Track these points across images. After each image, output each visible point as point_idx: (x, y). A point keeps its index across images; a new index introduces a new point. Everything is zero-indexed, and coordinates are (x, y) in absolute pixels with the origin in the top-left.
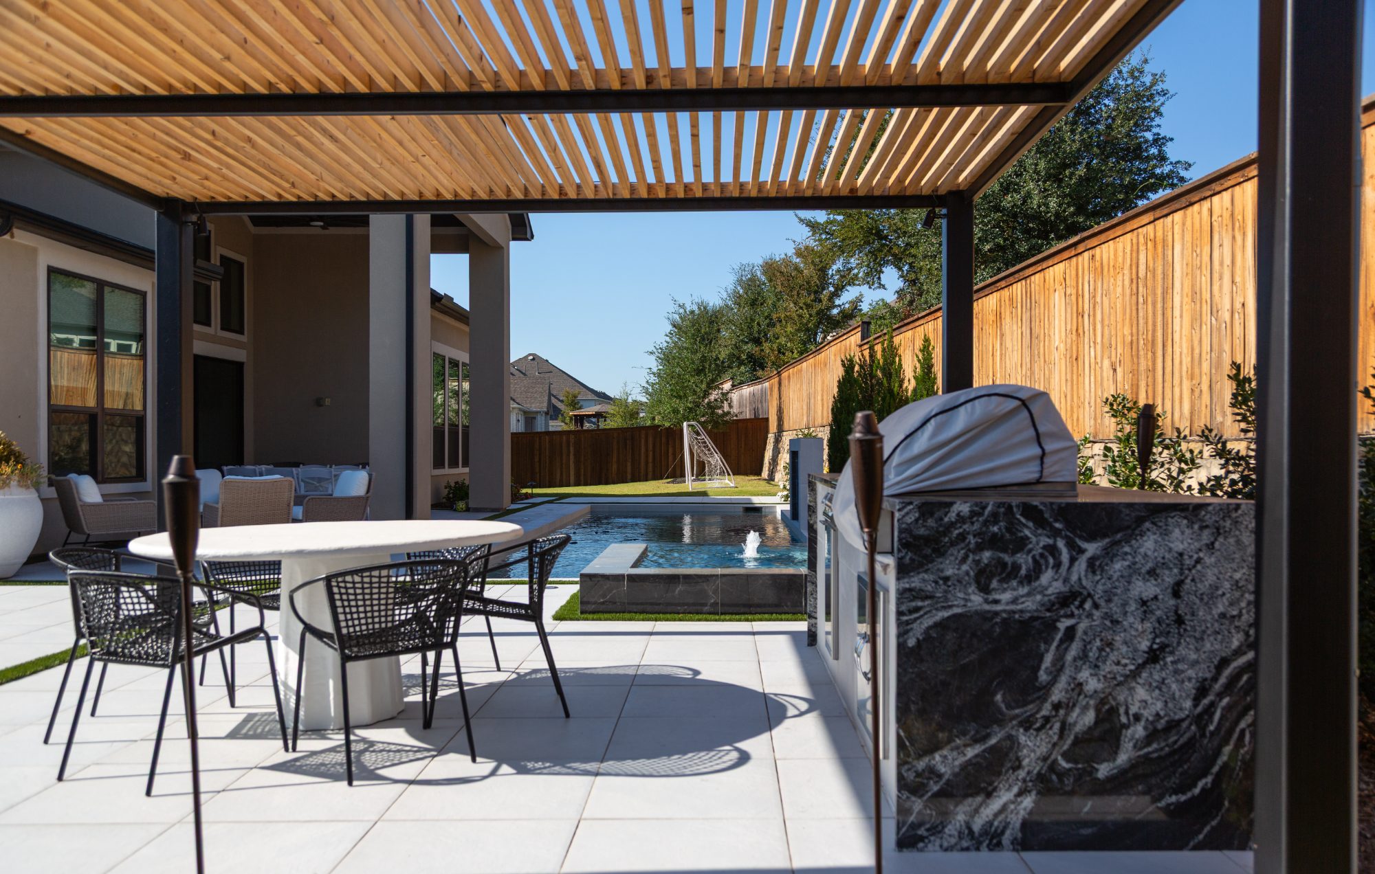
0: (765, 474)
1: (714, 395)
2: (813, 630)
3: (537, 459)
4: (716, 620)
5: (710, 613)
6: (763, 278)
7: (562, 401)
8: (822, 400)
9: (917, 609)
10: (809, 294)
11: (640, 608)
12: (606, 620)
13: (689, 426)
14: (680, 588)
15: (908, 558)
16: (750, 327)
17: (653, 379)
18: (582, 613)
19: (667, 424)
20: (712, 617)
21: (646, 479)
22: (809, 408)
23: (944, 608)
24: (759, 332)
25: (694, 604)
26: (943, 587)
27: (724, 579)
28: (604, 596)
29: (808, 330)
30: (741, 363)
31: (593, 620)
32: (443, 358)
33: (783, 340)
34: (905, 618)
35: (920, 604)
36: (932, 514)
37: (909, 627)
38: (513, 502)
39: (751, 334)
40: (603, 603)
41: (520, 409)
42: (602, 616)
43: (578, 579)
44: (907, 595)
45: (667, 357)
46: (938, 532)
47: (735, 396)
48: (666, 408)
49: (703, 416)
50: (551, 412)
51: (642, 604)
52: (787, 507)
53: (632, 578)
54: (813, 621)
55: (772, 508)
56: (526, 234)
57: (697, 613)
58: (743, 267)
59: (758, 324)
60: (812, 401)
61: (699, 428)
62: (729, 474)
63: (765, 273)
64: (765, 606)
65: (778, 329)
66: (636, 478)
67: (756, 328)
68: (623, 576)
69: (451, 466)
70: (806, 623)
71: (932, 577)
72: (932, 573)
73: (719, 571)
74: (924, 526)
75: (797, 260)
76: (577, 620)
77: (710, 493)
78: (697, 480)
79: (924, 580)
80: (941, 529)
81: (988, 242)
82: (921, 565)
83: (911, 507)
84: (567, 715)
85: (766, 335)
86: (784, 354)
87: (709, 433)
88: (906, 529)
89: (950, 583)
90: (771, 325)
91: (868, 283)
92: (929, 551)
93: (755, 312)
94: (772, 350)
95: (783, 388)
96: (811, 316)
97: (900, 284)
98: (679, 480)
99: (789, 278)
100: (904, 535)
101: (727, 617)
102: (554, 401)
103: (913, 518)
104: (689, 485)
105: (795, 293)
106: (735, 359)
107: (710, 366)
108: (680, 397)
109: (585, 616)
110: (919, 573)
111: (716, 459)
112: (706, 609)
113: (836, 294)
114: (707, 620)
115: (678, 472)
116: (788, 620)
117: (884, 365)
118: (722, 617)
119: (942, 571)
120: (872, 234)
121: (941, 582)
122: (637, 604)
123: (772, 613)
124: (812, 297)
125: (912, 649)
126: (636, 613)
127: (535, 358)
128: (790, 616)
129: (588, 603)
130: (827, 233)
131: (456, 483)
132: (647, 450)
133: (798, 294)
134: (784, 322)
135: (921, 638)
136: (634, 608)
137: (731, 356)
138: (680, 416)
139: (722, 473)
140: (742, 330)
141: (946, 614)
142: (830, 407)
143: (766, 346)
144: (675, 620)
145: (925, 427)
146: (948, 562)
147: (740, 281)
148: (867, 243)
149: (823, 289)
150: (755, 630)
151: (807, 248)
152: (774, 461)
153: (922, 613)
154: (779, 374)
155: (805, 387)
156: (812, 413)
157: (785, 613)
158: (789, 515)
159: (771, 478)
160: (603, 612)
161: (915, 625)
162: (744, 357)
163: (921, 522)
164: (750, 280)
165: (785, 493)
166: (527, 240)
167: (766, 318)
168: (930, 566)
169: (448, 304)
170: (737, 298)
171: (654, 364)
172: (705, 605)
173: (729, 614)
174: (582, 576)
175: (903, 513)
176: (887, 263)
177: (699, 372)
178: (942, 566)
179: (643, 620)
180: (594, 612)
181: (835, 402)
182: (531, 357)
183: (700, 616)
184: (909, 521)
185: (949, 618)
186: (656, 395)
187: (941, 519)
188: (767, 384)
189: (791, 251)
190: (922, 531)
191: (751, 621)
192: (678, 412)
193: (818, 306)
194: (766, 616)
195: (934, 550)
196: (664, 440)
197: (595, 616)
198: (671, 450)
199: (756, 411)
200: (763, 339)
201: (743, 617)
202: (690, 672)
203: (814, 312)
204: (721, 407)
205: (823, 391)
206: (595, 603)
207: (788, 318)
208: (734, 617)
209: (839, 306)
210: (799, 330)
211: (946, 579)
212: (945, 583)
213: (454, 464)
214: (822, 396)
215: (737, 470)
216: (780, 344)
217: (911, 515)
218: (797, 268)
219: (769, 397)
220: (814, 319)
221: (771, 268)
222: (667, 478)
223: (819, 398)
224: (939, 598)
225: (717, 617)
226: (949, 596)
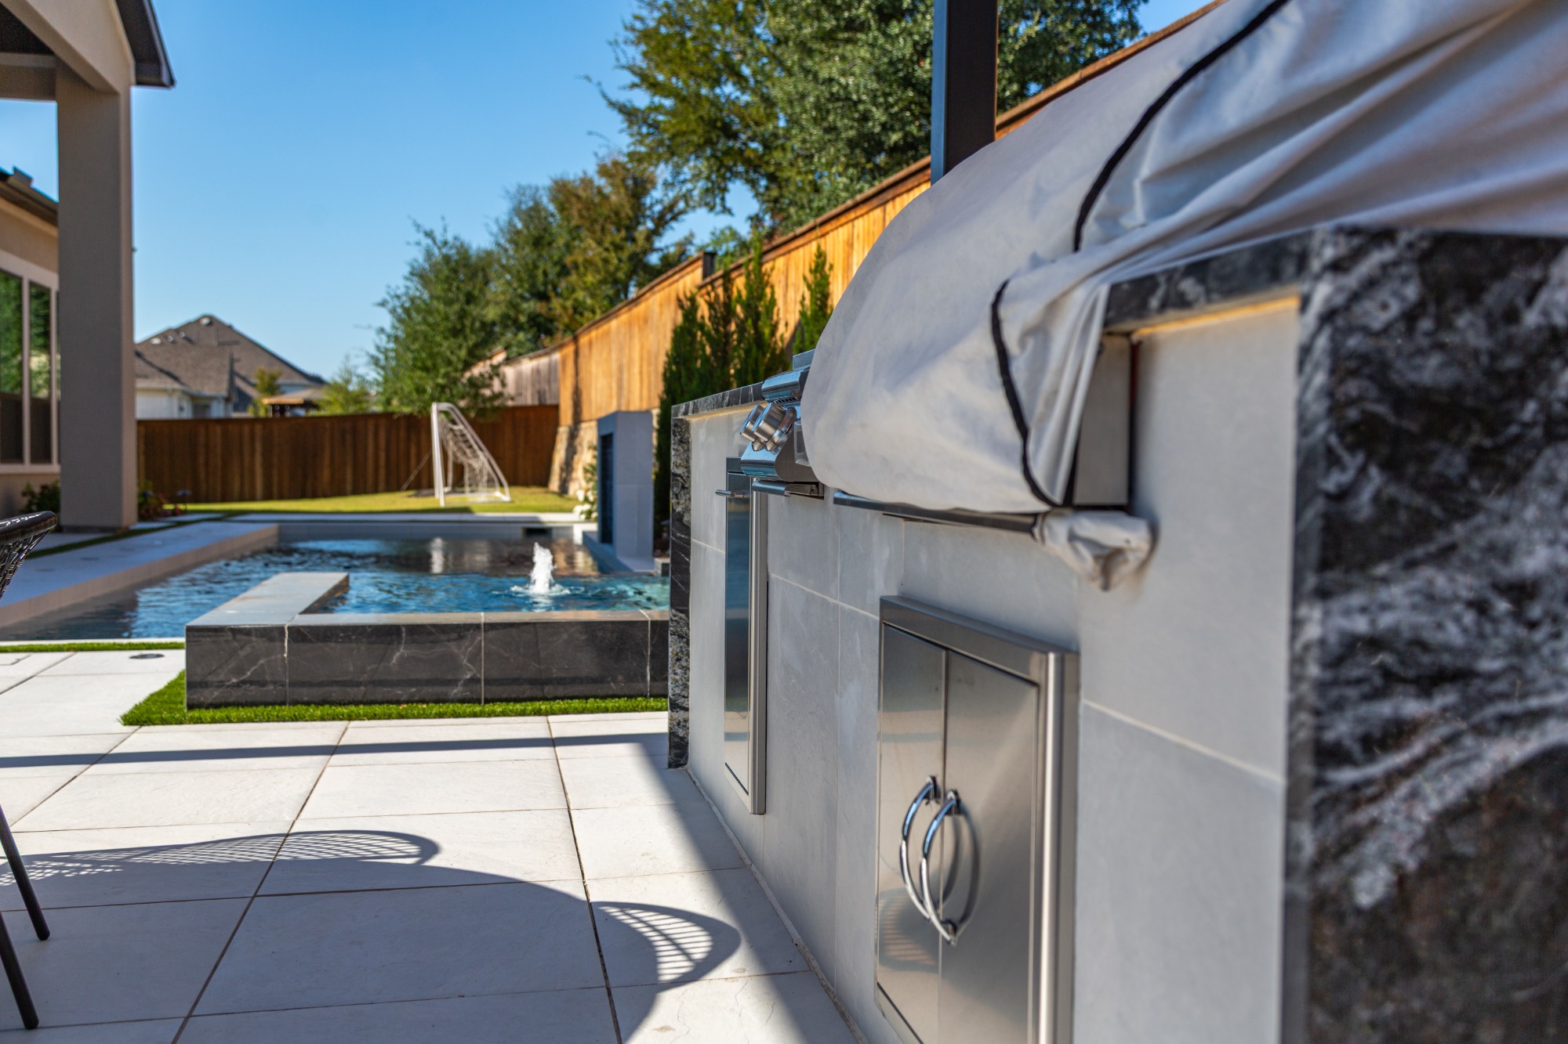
0: (554, 484)
1: (478, 370)
2: (681, 733)
3: (201, 460)
4: (475, 715)
5: (462, 701)
6: (552, 208)
7: (254, 386)
8: (641, 373)
9: (1398, 733)
10: (619, 230)
11: (318, 693)
12: (241, 720)
13: (440, 412)
14: (400, 652)
15: (1366, 495)
16: (532, 277)
17: (383, 341)
18: (191, 707)
19: (407, 410)
20: (468, 708)
21: (375, 490)
22: (620, 387)
23: (1510, 723)
24: (545, 284)
25: (429, 682)
26: (1508, 628)
27: (492, 634)
28: (240, 670)
29: (615, 282)
30: (520, 327)
31: (213, 721)
32: (20, 279)
33: (580, 295)
34: (1347, 775)
35: (1413, 707)
36: (1473, 293)
37: (1362, 817)
38: (142, 518)
39: (533, 285)
40: (238, 685)
41: (185, 393)
42: (233, 713)
43: (182, 640)
44: (1358, 668)
45: (409, 314)
46: (1494, 374)
47: (509, 372)
48: (407, 386)
49: (463, 398)
50: (235, 399)
51: (321, 684)
52: (593, 527)
53: (299, 634)
54: (680, 715)
55: (567, 529)
56: (159, 74)
57: (437, 701)
58: (521, 190)
59: (545, 274)
60: (625, 376)
61: (457, 415)
62: (501, 485)
63: (554, 200)
64: (574, 681)
65: (573, 278)
66: (358, 490)
67: (540, 278)
68: (281, 629)
69: (35, 459)
70: (665, 715)
71: (1465, 584)
72: (1467, 564)
73: (482, 617)
74: (1440, 346)
75: (601, 182)
76: (180, 722)
77: (474, 508)
78: (453, 491)
79: (1431, 599)
80: (1511, 362)
81: (893, 130)
82: (1422, 527)
83: (1386, 254)
84: (30, 1021)
85: (555, 288)
86: (581, 314)
87: (473, 423)
88: (1364, 358)
89: (1535, 611)
90: (564, 272)
91: (707, 204)
92: (1452, 463)
93: (540, 256)
94: (564, 308)
95: (582, 360)
96: (620, 260)
97: (754, 206)
98: (425, 492)
99: (589, 205)
100: (1352, 387)
101: (498, 707)
102: (239, 383)
103: (1395, 308)
104: (441, 497)
105: (598, 228)
106: (509, 321)
107: (473, 324)
108: (426, 369)
109: (196, 713)
110: (1411, 565)
111: (481, 461)
112: (456, 691)
113: (656, 232)
114: (456, 715)
115: (425, 481)
116: (618, 710)
117: (749, 298)
118: (488, 708)
119: (1505, 553)
120: (715, 127)
121: (1502, 606)
122: (311, 684)
123: (587, 698)
124: (623, 233)
125: (1375, 915)
126: (308, 704)
127: (213, 321)
128: (622, 702)
129: (204, 685)
130: (650, 126)
131: (44, 487)
132: (377, 448)
133: (603, 230)
134: (582, 269)
135: (1411, 864)
136: (305, 693)
137: (505, 317)
138: (427, 397)
139: (490, 483)
140: (520, 280)
141: (1512, 750)
142: (661, 369)
143: (556, 303)
144: (389, 717)
145: (1260, 33)
146: (1531, 513)
147: (517, 211)
148: (709, 142)
149: (638, 223)
150: (556, 733)
151: (615, 164)
152: (568, 466)
153: (1418, 748)
154: (576, 339)
155: (614, 356)
156: (625, 392)
157: (613, 696)
158: (596, 538)
159: (563, 490)
160: (237, 704)
161: (1389, 807)
162: (523, 319)
163: (1426, 324)
164: (531, 209)
165: (587, 507)
166: (161, 85)
167: (555, 264)
168: (1459, 529)
169: (21, 186)
170: (515, 237)
171: (386, 320)
172: (453, 683)
173: (501, 700)
174: (191, 631)
175: (1352, 280)
176: (736, 175)
177: (456, 332)
178: (1507, 533)
179: (322, 719)
180: (216, 706)
181: (669, 364)
182: (205, 321)
183: (443, 708)
184: (1378, 319)
185: (1528, 766)
186: (391, 367)
187: (1512, 316)
188: (557, 356)
189: (592, 170)
190: (1431, 371)
191: (547, 713)
192: (424, 391)
193: (630, 247)
194: (576, 703)
195: (1478, 459)
196: (403, 434)
197: (219, 714)
198: (413, 450)
199: (541, 394)
200: (552, 294)
201: (530, 706)
202: (413, 849)
203: (625, 255)
204: (489, 386)
205: (641, 359)
206: (221, 684)
207: (589, 263)
208: (511, 706)
209: (661, 250)
210: (603, 282)
211: (1522, 592)
212: (1518, 615)
213: (42, 454)
214: (641, 367)
215: (515, 480)
216: (576, 300)
217: (1384, 294)
218: (600, 191)
219: (560, 374)
220: (625, 267)
221: (563, 192)
222: (408, 489)
223: (636, 370)
224: (1492, 677)
225: (478, 709)
226: (1533, 668)
